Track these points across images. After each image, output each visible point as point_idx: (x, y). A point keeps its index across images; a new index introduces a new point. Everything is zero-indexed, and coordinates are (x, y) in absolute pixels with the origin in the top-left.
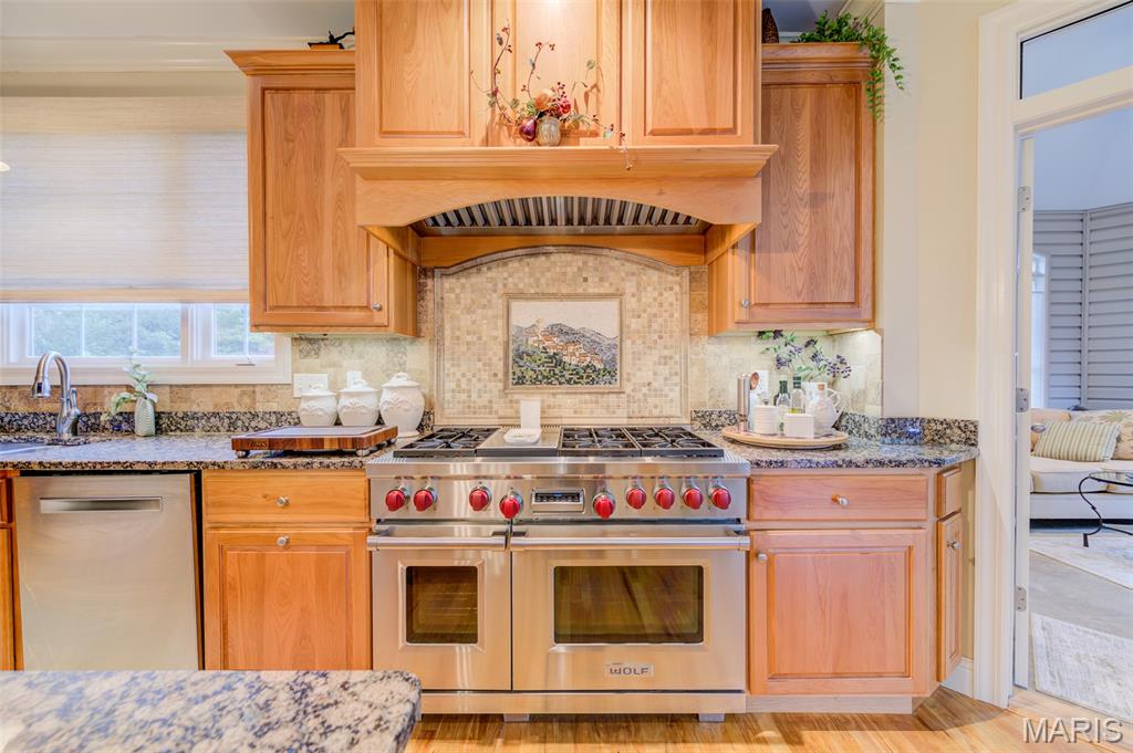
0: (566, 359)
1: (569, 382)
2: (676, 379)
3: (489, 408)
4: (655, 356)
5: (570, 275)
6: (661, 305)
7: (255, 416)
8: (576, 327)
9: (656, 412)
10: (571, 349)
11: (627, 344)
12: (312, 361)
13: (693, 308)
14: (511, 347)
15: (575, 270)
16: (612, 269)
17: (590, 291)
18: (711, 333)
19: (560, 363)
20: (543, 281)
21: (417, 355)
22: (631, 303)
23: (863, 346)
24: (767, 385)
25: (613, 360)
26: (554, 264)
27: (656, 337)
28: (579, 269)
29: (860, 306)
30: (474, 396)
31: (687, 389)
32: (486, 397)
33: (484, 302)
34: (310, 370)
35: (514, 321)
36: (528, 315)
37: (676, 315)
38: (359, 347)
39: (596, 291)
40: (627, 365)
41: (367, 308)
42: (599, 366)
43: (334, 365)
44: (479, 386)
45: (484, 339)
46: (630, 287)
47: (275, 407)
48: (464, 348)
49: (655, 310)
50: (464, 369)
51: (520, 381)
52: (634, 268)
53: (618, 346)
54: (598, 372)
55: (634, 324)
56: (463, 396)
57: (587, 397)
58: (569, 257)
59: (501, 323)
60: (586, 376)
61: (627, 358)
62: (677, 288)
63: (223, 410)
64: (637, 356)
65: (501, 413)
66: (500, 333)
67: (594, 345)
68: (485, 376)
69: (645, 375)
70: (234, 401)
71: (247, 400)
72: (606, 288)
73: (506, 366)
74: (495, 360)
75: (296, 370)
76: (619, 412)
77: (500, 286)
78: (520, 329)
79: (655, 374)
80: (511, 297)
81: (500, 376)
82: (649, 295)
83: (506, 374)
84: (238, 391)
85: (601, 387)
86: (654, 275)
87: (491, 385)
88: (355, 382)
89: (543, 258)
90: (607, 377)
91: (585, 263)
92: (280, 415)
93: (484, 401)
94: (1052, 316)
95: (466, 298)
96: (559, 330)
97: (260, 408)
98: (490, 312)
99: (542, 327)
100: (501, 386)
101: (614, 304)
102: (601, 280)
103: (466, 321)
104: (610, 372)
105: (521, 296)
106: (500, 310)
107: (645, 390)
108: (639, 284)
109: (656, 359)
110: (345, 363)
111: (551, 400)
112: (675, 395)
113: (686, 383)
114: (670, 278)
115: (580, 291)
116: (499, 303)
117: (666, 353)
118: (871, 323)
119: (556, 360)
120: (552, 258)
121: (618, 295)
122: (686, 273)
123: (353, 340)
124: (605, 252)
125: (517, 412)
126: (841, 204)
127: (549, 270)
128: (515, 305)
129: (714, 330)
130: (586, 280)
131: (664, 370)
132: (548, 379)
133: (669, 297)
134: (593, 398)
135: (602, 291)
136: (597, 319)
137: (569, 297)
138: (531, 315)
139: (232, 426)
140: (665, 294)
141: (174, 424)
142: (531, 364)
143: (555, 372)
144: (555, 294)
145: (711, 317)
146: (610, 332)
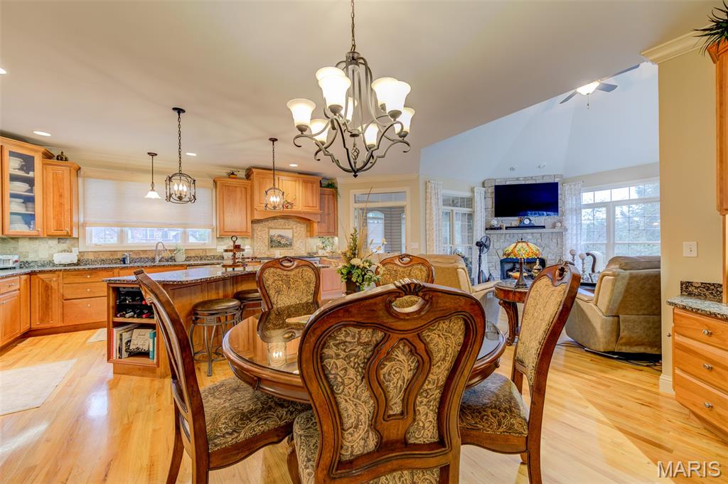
0: (281, 242)
1: (282, 247)
2: (304, 246)
3: (265, 253)
4: (299, 241)
5: (282, 224)
8: (283, 235)
9: (300, 253)
10: (282, 240)
11: (294, 239)
12: (221, 243)
13: (307, 231)
14: (270, 239)
17: (286, 227)
18: (310, 236)
20: (276, 225)
22: (295, 230)
23: (336, 239)
24: (321, 247)
25: (291, 242)
27: (300, 237)
29: (335, 233)
30: (261, 251)
32: (264, 250)
34: (221, 245)
35: (270, 234)
36: (273, 232)
37: (304, 233)
39: (288, 227)
40: (294, 243)
42: (289, 243)
44: (262, 248)
45: (263, 238)
46: (294, 227)
47: (212, 254)
48: (259, 240)
49: (300, 232)
50: (259, 244)
51: (272, 247)
52: (295, 223)
53: (292, 239)
54: (289, 245)
55: (295, 235)
56: (259, 250)
57: (286, 250)
58: (282, 220)
59: (267, 234)
60: (285, 246)
62: (304, 227)
63: (198, 255)
64: (296, 241)
65: (268, 254)
66: (267, 236)
67: (287, 239)
68: (264, 246)
69: (298, 245)
70: (201, 253)
71: (205, 253)
72: (290, 227)
73: (269, 243)
74: (266, 242)
75: (216, 245)
76: (293, 253)
77: (267, 226)
78: (272, 236)
80: (269, 228)
81: (267, 246)
82: (298, 229)
83: (269, 245)
84: (202, 250)
85: (289, 248)
86: (298, 225)
87: (265, 248)
89: (276, 220)
91: (285, 222)
92: (214, 256)
94: (385, 229)
95: (259, 229)
96: (280, 236)
97: (208, 254)
98: (264, 232)
99: (276, 235)
100: (267, 248)
101: (291, 231)
102: (289, 225)
103: (259, 233)
104: (291, 245)
105: (271, 228)
106: (267, 231)
107: (298, 249)
108: (296, 226)
111: (278, 251)
113: (306, 247)
114: (302, 225)
115: (284, 227)
116: (267, 229)
117: (302, 241)
118: (337, 236)
119: (279, 242)
120: (278, 220)
121: (292, 228)
124: (290, 220)
126: (332, 215)
128: (271, 230)
129: (312, 236)
130: (285, 225)
131: (301, 244)
132: (278, 246)
136: (288, 233)
137: (283, 229)
138: (274, 232)
139: (201, 259)
140: (301, 228)
141: (188, 258)
142: (274, 243)
143: (279, 245)
144: (279, 229)
145: (311, 233)
146: (291, 236)
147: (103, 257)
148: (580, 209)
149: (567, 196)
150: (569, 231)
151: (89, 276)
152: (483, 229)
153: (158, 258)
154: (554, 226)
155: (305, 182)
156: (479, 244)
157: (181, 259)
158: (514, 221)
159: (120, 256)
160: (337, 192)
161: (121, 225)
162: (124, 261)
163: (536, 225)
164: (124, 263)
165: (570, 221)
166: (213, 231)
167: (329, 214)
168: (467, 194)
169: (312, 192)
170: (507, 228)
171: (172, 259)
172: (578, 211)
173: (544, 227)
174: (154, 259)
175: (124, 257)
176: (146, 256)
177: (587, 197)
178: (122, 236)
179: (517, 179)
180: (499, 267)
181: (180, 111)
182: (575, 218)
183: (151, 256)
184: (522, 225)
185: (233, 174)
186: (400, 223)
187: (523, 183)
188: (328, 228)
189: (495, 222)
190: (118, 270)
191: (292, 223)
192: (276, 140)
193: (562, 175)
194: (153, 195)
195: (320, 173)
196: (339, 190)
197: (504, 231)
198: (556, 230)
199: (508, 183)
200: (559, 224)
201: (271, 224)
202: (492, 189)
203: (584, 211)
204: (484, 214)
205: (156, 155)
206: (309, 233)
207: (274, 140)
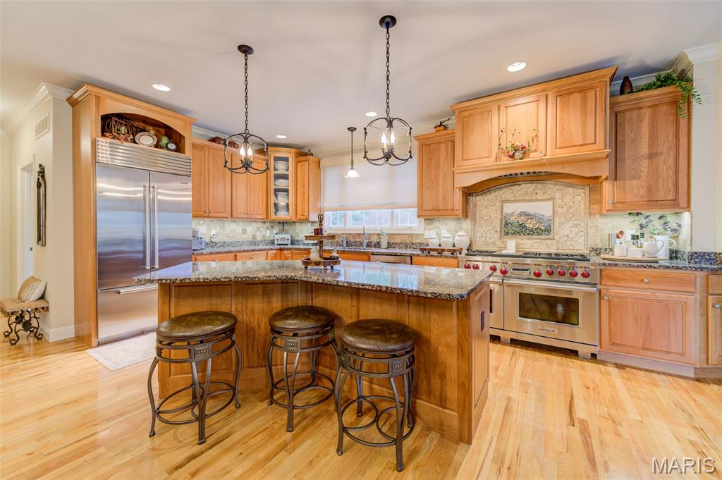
0: (527, 225)
1: (528, 234)
2: (583, 234)
4: (571, 224)
5: (529, 193)
6: (574, 202)
7: (413, 244)
8: (532, 213)
9: (571, 248)
10: (529, 221)
11: (557, 219)
12: (431, 227)
13: (591, 203)
14: (504, 221)
15: (532, 190)
16: (549, 188)
17: (539, 198)
19: (524, 227)
20: (517, 195)
21: (467, 224)
22: (559, 202)
23: (686, 218)
25: (550, 226)
26: (522, 188)
27: (571, 216)
28: (534, 190)
30: (488, 239)
31: (587, 239)
32: (493, 240)
33: (492, 204)
34: (430, 230)
35: (505, 211)
36: (511, 208)
37: (582, 206)
38: (446, 222)
39: (542, 198)
40: (556, 227)
41: (453, 210)
42: (543, 228)
43: (438, 228)
44: (490, 235)
45: (493, 218)
46: (558, 195)
47: (418, 241)
48: (484, 221)
49: (571, 204)
50: (484, 229)
51: (507, 234)
52: (561, 187)
53: (552, 220)
54: (544, 230)
55: (560, 211)
56: (483, 239)
57: (537, 240)
58: (529, 185)
59: (499, 212)
60: (536, 232)
61: (557, 224)
62: (583, 195)
63: (404, 242)
64: (561, 224)
65: (499, 246)
66: (499, 216)
67: (540, 220)
68: (492, 232)
69: (566, 232)
70: (406, 239)
71: (410, 239)
72: (546, 196)
73: (501, 228)
74: (496, 226)
75: (425, 230)
76: (552, 247)
77: (499, 198)
78: (507, 214)
79: (571, 231)
80: (503, 202)
81: (499, 231)
82: (568, 198)
83: (501, 231)
84: (407, 236)
85: (544, 237)
86: (570, 190)
87: (495, 235)
88: (445, 233)
89: (517, 186)
90: (547, 233)
91: (536, 187)
92: (420, 244)
93: (492, 241)
95: (485, 203)
96: (525, 214)
97: (414, 241)
98: (494, 208)
99: (516, 213)
100: (499, 235)
101: (550, 203)
102: (544, 193)
103: (485, 211)
104: (548, 230)
105: (508, 201)
106: (499, 207)
107: (566, 238)
108: (563, 194)
109: (571, 225)
110: (441, 227)
111: (520, 241)
112: (582, 240)
113: (587, 235)
114: (579, 191)
115: (534, 198)
116: (498, 204)
117: (576, 222)
118: (688, 209)
119: (523, 226)
120: (521, 186)
121: (552, 199)
122: (587, 188)
123: (444, 219)
124: (546, 182)
125: (506, 245)
127: (520, 191)
128: (505, 205)
129: (602, 212)
130: (536, 193)
131: (575, 230)
132: (519, 233)
133: (579, 198)
134: (540, 241)
135: (544, 198)
136: (543, 209)
137: (529, 201)
138: (513, 209)
139: (406, 247)
140: (576, 198)
141: (390, 245)
142: (512, 228)
143: (522, 230)
144: (522, 201)
146: (548, 214)
153: (364, 243)
160: (689, 89)
166: (418, 212)
169: (584, 112)
178: (345, 220)
185: (440, 126)
191: (552, 188)
194: (354, 174)
201: (506, 193)
205: (355, 129)
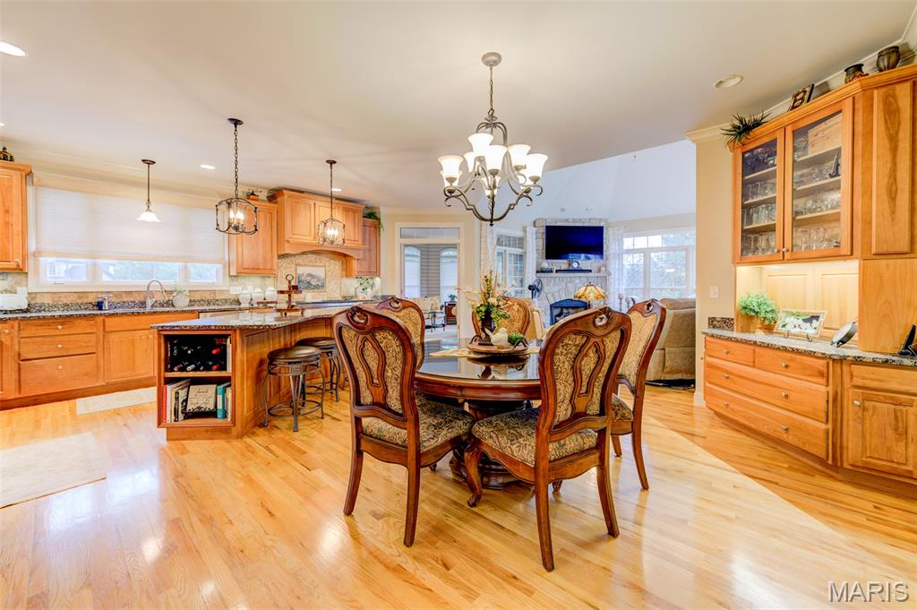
0: (312, 283)
1: (313, 289)
2: (339, 288)
4: (332, 283)
5: (313, 261)
6: (335, 269)
8: (314, 274)
10: (313, 280)
11: (327, 279)
12: (236, 283)
13: (342, 270)
14: (297, 279)
17: (318, 265)
18: (347, 276)
20: (306, 261)
22: (328, 268)
23: (378, 280)
24: (360, 289)
25: (324, 283)
26: (308, 257)
27: (334, 277)
28: (315, 259)
29: (377, 273)
33: (289, 267)
34: (236, 285)
35: (298, 272)
36: (301, 270)
37: (339, 272)
38: (252, 279)
40: (327, 284)
41: (271, 270)
42: (320, 285)
46: (327, 263)
47: (223, 297)
49: (333, 270)
52: (328, 259)
53: (325, 279)
54: (320, 287)
55: (328, 274)
57: (317, 293)
58: (312, 256)
59: (294, 273)
60: (317, 287)
63: (206, 298)
64: (329, 282)
67: (319, 280)
69: (331, 287)
70: (208, 296)
71: (213, 295)
75: (230, 286)
76: (325, 297)
77: (293, 263)
78: (299, 275)
79: (334, 287)
80: (296, 266)
82: (332, 266)
84: (209, 292)
85: (321, 290)
86: (332, 261)
88: (250, 288)
89: (305, 256)
90: (322, 288)
92: (226, 300)
94: (421, 269)
95: (285, 266)
96: (310, 275)
97: (218, 297)
98: (291, 270)
99: (305, 274)
101: (323, 269)
102: (320, 262)
103: (284, 272)
104: (323, 286)
105: (299, 265)
106: (294, 269)
107: (331, 291)
108: (329, 263)
110: (247, 283)
112: (338, 292)
114: (337, 261)
115: (315, 265)
116: (294, 267)
117: (336, 281)
118: (379, 276)
119: (309, 283)
120: (308, 255)
121: (324, 266)
122: (340, 262)
124: (321, 255)
126: (374, 252)
128: (299, 268)
130: (316, 262)
131: (336, 286)
132: (307, 288)
133: (337, 267)
134: (319, 293)
135: (321, 265)
136: (319, 272)
137: (313, 266)
138: (303, 271)
139: (209, 304)
140: (335, 266)
141: (192, 302)
142: (302, 284)
143: (309, 286)
144: (309, 266)
145: (348, 273)
146: (322, 275)
147: (65, 301)
148: (622, 254)
149: (611, 241)
150: (612, 276)
151: (60, 327)
152: (535, 272)
153: (149, 303)
154: (599, 271)
155: (346, 210)
156: (531, 288)
157: (182, 303)
158: (563, 264)
159: (93, 299)
160: (380, 223)
161: (93, 255)
162: (100, 306)
163: (584, 268)
164: (101, 309)
165: (613, 265)
166: (224, 267)
167: (370, 250)
168: (519, 234)
169: (354, 223)
170: (557, 271)
171: (170, 303)
172: (620, 256)
173: (590, 271)
174: (143, 304)
175: (100, 300)
176: (132, 299)
177: (628, 243)
178: (94, 272)
179: (567, 220)
180: (548, 312)
181: (236, 122)
182: (617, 262)
183: (138, 299)
184: (570, 268)
185: (253, 194)
186: (439, 263)
187: (572, 224)
188: (370, 267)
189: (546, 264)
190: (102, 318)
191: (324, 260)
192: (335, 162)
193: (606, 220)
194: (149, 217)
195: (363, 201)
196: (382, 221)
197: (554, 274)
198: (602, 274)
199: (558, 224)
200: (603, 269)
201: (299, 260)
202: (543, 230)
203: (626, 256)
204: (535, 256)
206: (344, 273)
207: (332, 163)
